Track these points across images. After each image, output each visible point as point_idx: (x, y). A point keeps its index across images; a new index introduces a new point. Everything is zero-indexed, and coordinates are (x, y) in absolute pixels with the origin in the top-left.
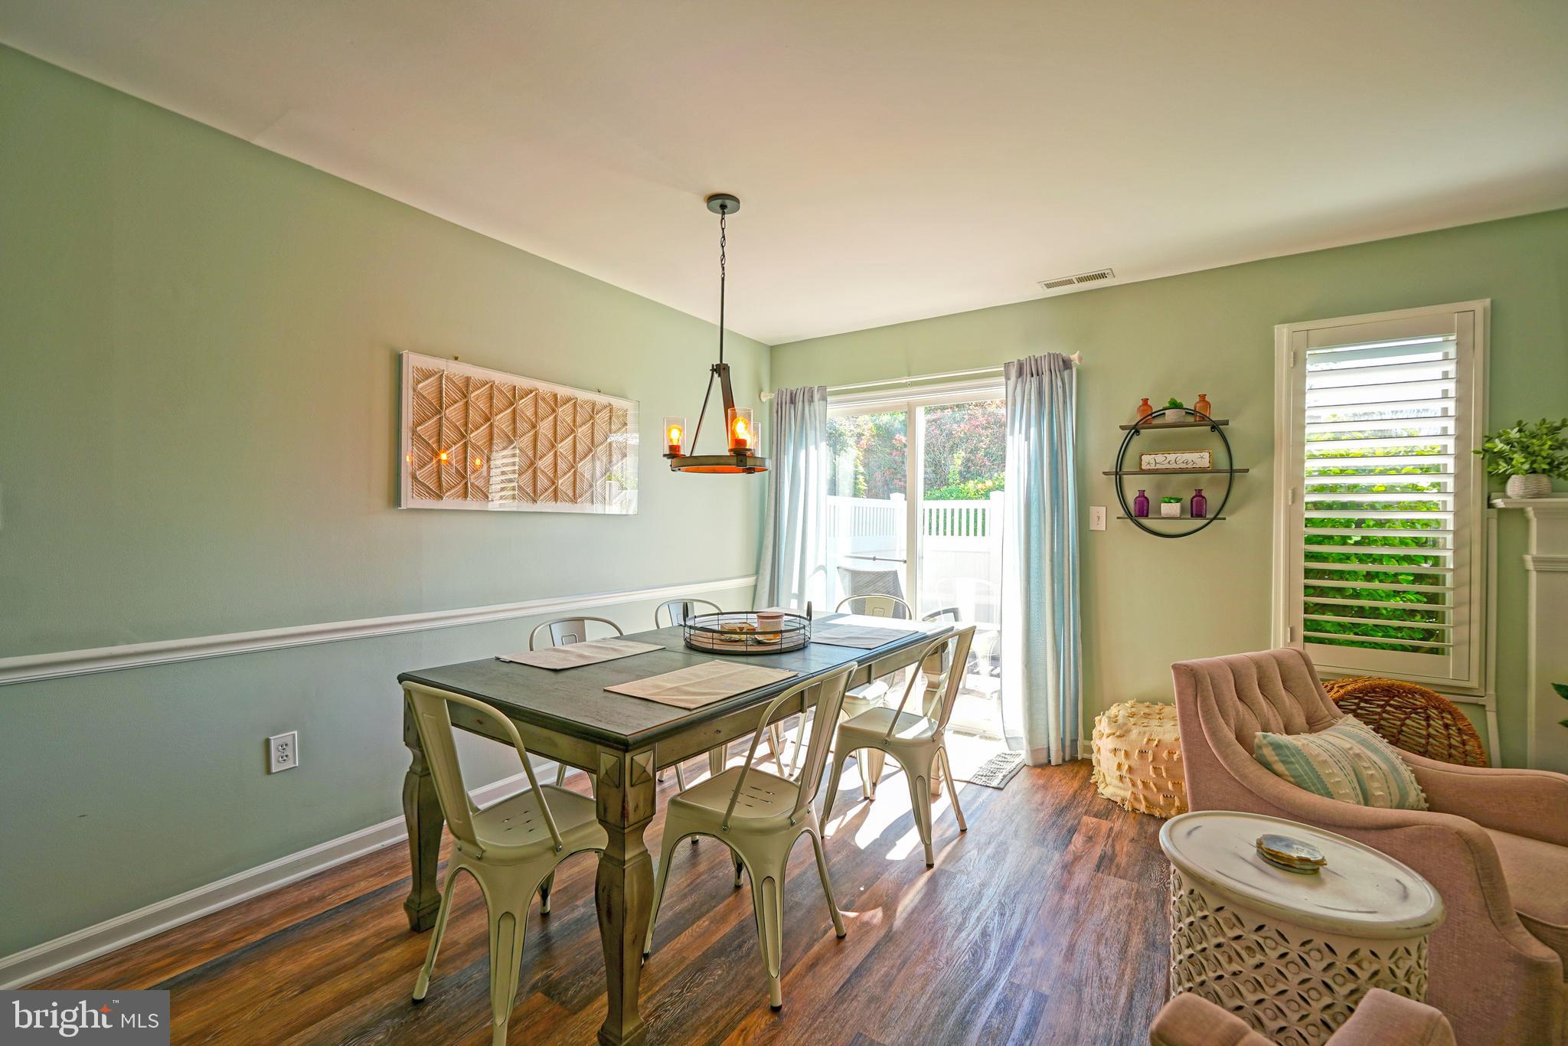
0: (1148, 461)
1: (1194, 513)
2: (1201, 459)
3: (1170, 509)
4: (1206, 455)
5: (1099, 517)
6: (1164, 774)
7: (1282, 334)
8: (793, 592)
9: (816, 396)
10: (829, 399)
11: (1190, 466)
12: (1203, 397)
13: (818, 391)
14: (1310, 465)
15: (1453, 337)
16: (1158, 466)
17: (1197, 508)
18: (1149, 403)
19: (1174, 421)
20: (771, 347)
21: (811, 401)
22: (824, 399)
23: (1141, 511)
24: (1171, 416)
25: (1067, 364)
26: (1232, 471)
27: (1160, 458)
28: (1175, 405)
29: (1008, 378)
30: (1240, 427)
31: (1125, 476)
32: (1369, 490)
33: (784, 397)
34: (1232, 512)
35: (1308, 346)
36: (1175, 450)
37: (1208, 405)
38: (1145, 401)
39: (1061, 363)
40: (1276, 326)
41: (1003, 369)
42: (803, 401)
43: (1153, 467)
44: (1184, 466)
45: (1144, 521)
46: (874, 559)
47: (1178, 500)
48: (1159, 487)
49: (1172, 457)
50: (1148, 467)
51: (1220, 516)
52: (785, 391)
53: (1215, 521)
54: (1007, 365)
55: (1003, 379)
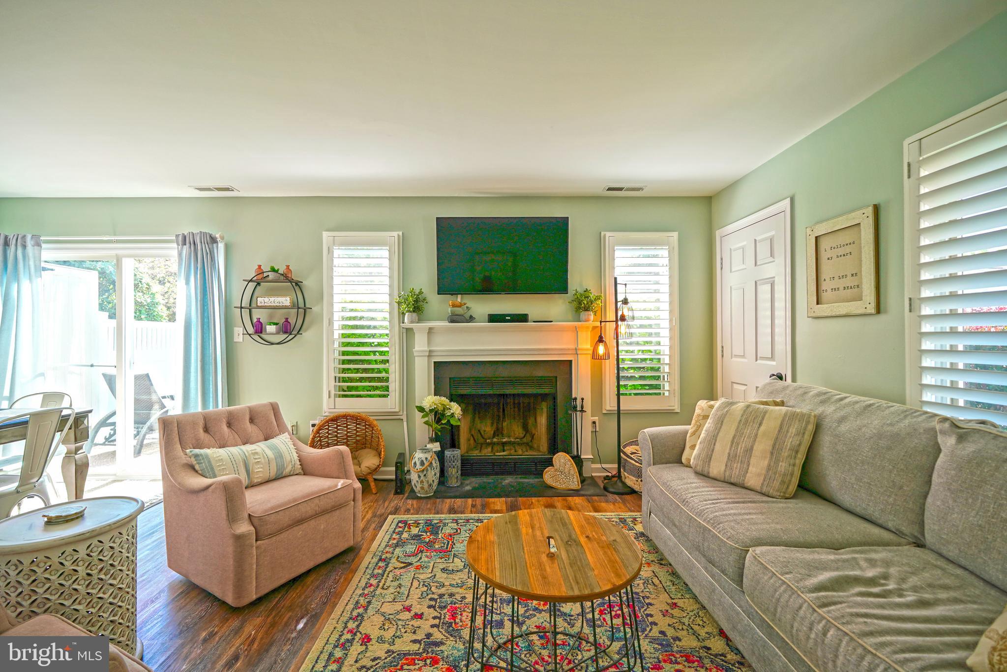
0: (262, 301)
1: (284, 331)
2: (286, 301)
3: (272, 328)
4: (288, 299)
5: (239, 334)
7: (325, 236)
9: (30, 243)
10: (42, 245)
11: (281, 305)
12: (288, 267)
13: (31, 238)
16: (266, 304)
17: (285, 329)
18: (262, 267)
19: (273, 279)
21: (25, 245)
22: (38, 245)
24: (272, 276)
25: (213, 240)
27: (266, 299)
28: (273, 270)
29: (178, 244)
30: (309, 283)
31: (253, 310)
34: (306, 331)
35: (334, 244)
36: (274, 295)
37: (291, 271)
38: (260, 266)
39: (210, 238)
40: (323, 232)
41: (175, 238)
42: (19, 246)
43: (263, 305)
44: (278, 305)
45: (262, 335)
46: (92, 366)
47: (277, 324)
48: (271, 316)
49: (272, 299)
50: (261, 305)
51: (300, 333)
52: (2, 235)
53: (298, 336)
54: (177, 236)
55: (175, 245)
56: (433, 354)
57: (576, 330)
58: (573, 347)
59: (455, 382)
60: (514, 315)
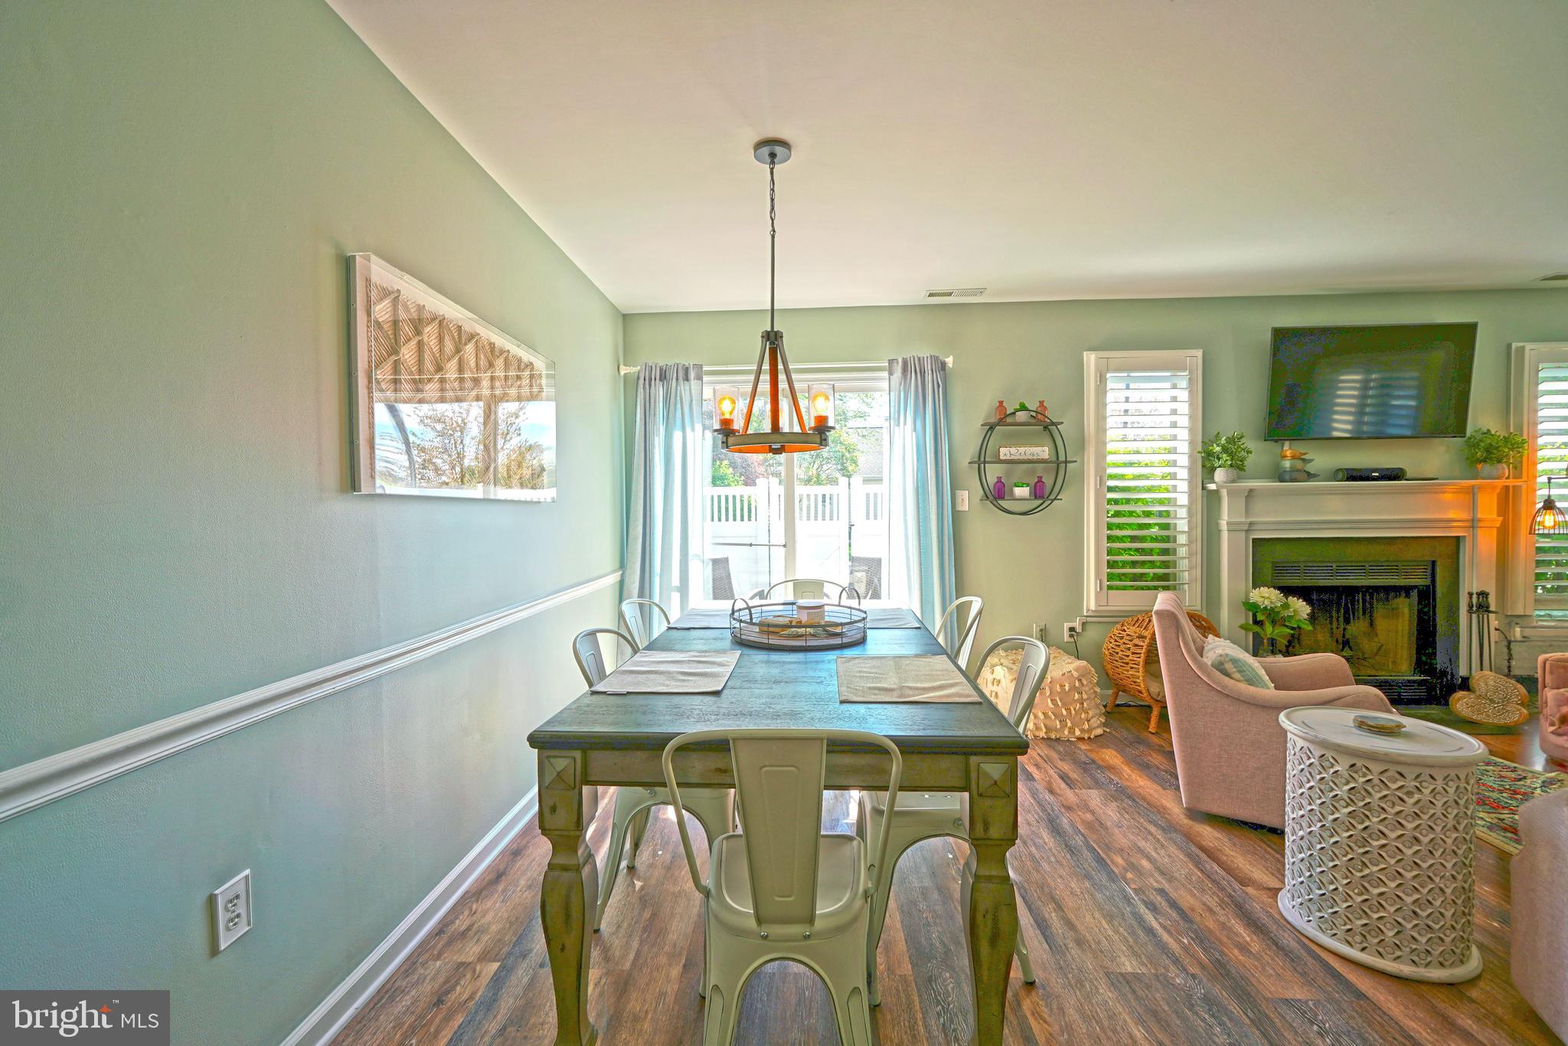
0: (1005, 453)
1: (1038, 495)
2: (1043, 452)
3: (1022, 492)
4: (1045, 449)
5: (963, 500)
6: (1059, 703)
7: (1090, 359)
8: (673, 585)
9: (692, 375)
10: (705, 378)
11: (1035, 458)
12: (1041, 403)
13: (693, 368)
14: (1110, 459)
15: (1187, 373)
16: (1012, 457)
17: (1039, 492)
18: (1004, 404)
19: (1024, 420)
20: (625, 316)
21: (687, 379)
22: (699, 378)
23: (998, 494)
24: (1022, 416)
26: (1058, 463)
27: (1013, 450)
28: (1023, 408)
29: (891, 374)
32: (1146, 477)
33: (653, 372)
35: (1108, 370)
36: (1025, 444)
37: (1045, 408)
38: (1001, 403)
39: (940, 365)
40: (1085, 353)
41: (887, 364)
42: (677, 379)
43: (1008, 457)
44: (1031, 457)
45: (1002, 503)
46: (751, 545)
47: (1028, 485)
49: (1022, 450)
50: (1005, 458)
51: (1058, 497)
52: (654, 366)
53: (1055, 501)
54: (891, 362)
55: (885, 374)
56: (1253, 528)
57: (1472, 492)
58: (1464, 515)
59: (1279, 569)
60: (1383, 469)
